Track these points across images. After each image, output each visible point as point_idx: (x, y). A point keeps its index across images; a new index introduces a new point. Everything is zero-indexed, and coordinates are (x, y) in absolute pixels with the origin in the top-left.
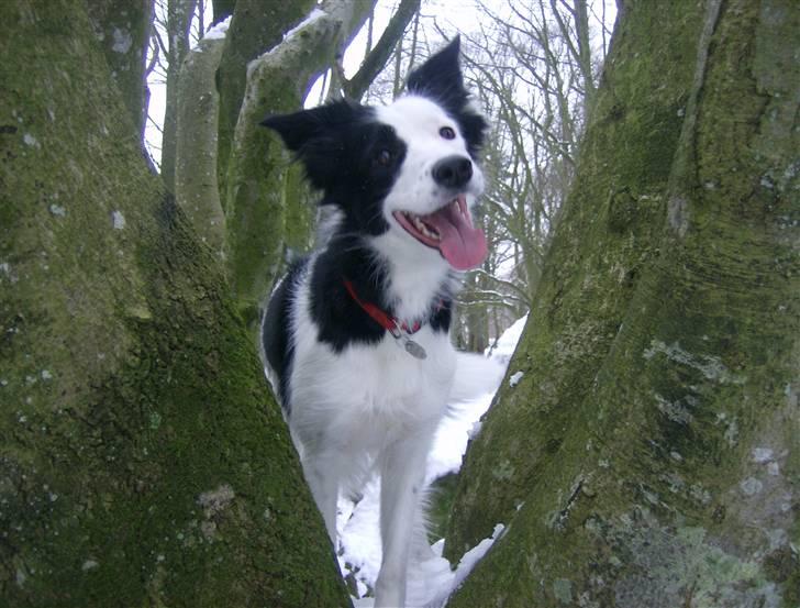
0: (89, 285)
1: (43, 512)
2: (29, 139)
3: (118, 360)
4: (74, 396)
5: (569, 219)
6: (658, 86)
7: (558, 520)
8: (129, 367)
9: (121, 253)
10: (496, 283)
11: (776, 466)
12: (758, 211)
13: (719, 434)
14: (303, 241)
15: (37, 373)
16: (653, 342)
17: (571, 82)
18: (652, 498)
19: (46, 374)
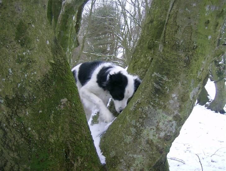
0: (43, 55)
1: (33, 100)
2: (33, 26)
3: (48, 71)
4: (40, 77)
5: (139, 45)
6: (161, 16)
7: (133, 108)
8: (50, 72)
9: (48, 49)
10: (117, 59)
11: (176, 98)
12: (175, 48)
13: (165, 91)
14: (71, 46)
15: (34, 72)
16: (154, 73)
17: (142, 4)
18: (152, 103)
19: (35, 73)
